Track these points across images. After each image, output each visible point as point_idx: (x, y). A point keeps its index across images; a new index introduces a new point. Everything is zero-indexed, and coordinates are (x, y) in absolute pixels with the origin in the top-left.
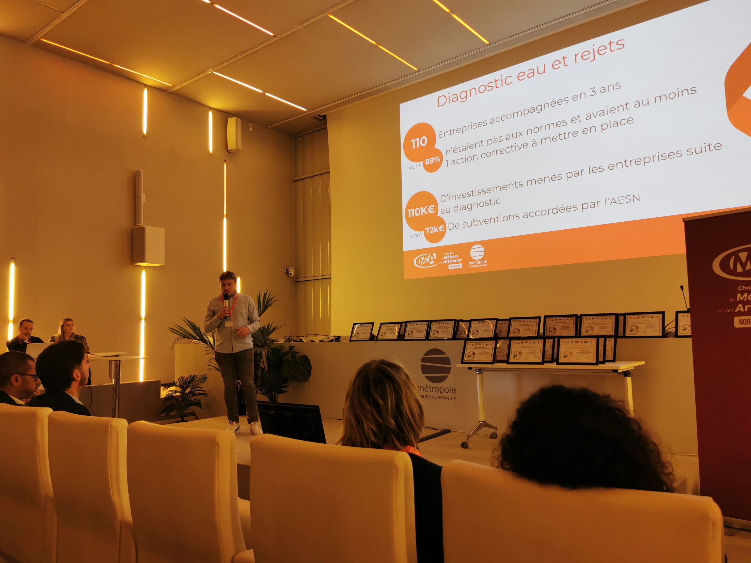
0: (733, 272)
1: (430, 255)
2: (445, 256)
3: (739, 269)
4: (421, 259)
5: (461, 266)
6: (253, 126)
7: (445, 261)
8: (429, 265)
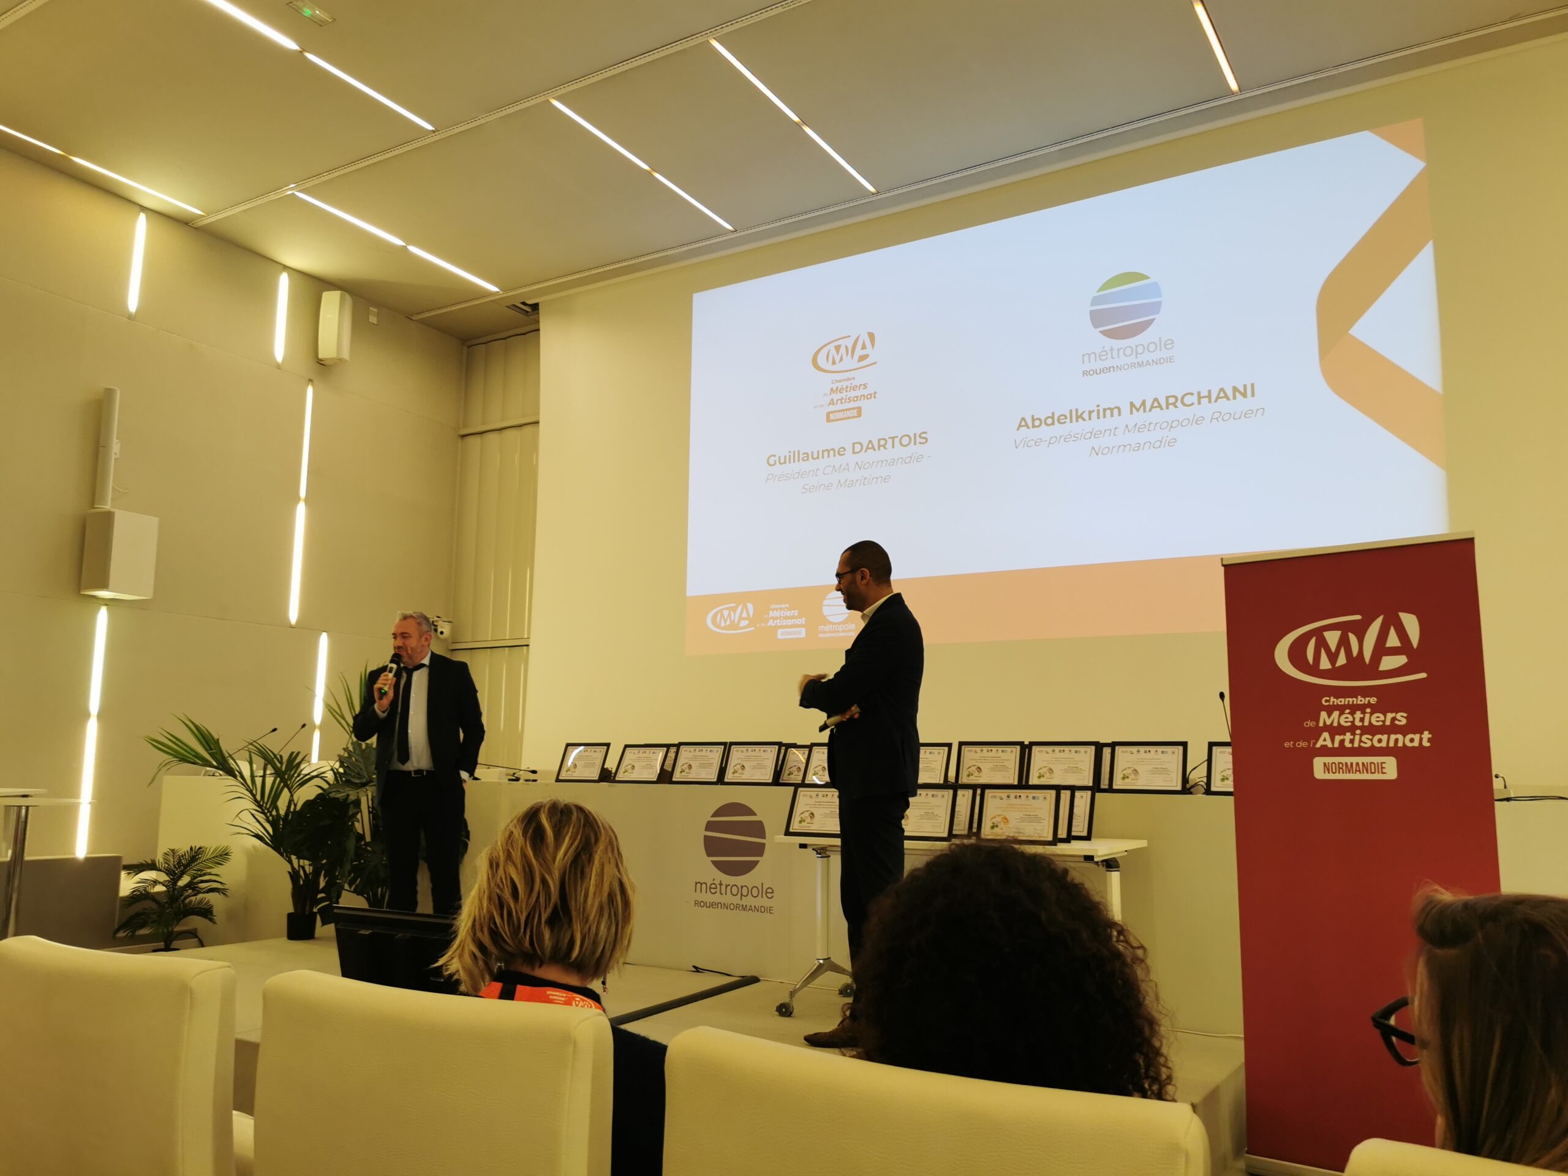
0: (1313, 669)
1: (741, 606)
2: (771, 612)
3: (1325, 664)
4: (722, 615)
5: (803, 633)
6: (378, 313)
7: (771, 621)
8: (737, 627)
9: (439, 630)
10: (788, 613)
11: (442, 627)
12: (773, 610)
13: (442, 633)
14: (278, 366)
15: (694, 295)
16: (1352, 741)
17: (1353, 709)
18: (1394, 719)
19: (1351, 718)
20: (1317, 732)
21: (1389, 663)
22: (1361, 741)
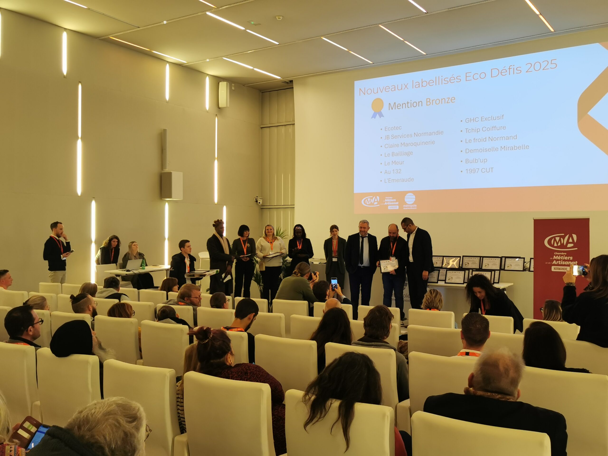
0: (553, 246)
1: (374, 197)
3: (555, 245)
4: (368, 200)
5: (397, 207)
6: (235, 86)
7: (386, 203)
8: (373, 204)
9: (258, 202)
10: (392, 200)
11: (259, 201)
12: (387, 199)
13: (259, 203)
14: (207, 112)
15: (355, 82)
16: (560, 263)
17: (561, 255)
18: (570, 258)
19: (560, 258)
20: (553, 260)
21: (570, 245)
22: (562, 263)
